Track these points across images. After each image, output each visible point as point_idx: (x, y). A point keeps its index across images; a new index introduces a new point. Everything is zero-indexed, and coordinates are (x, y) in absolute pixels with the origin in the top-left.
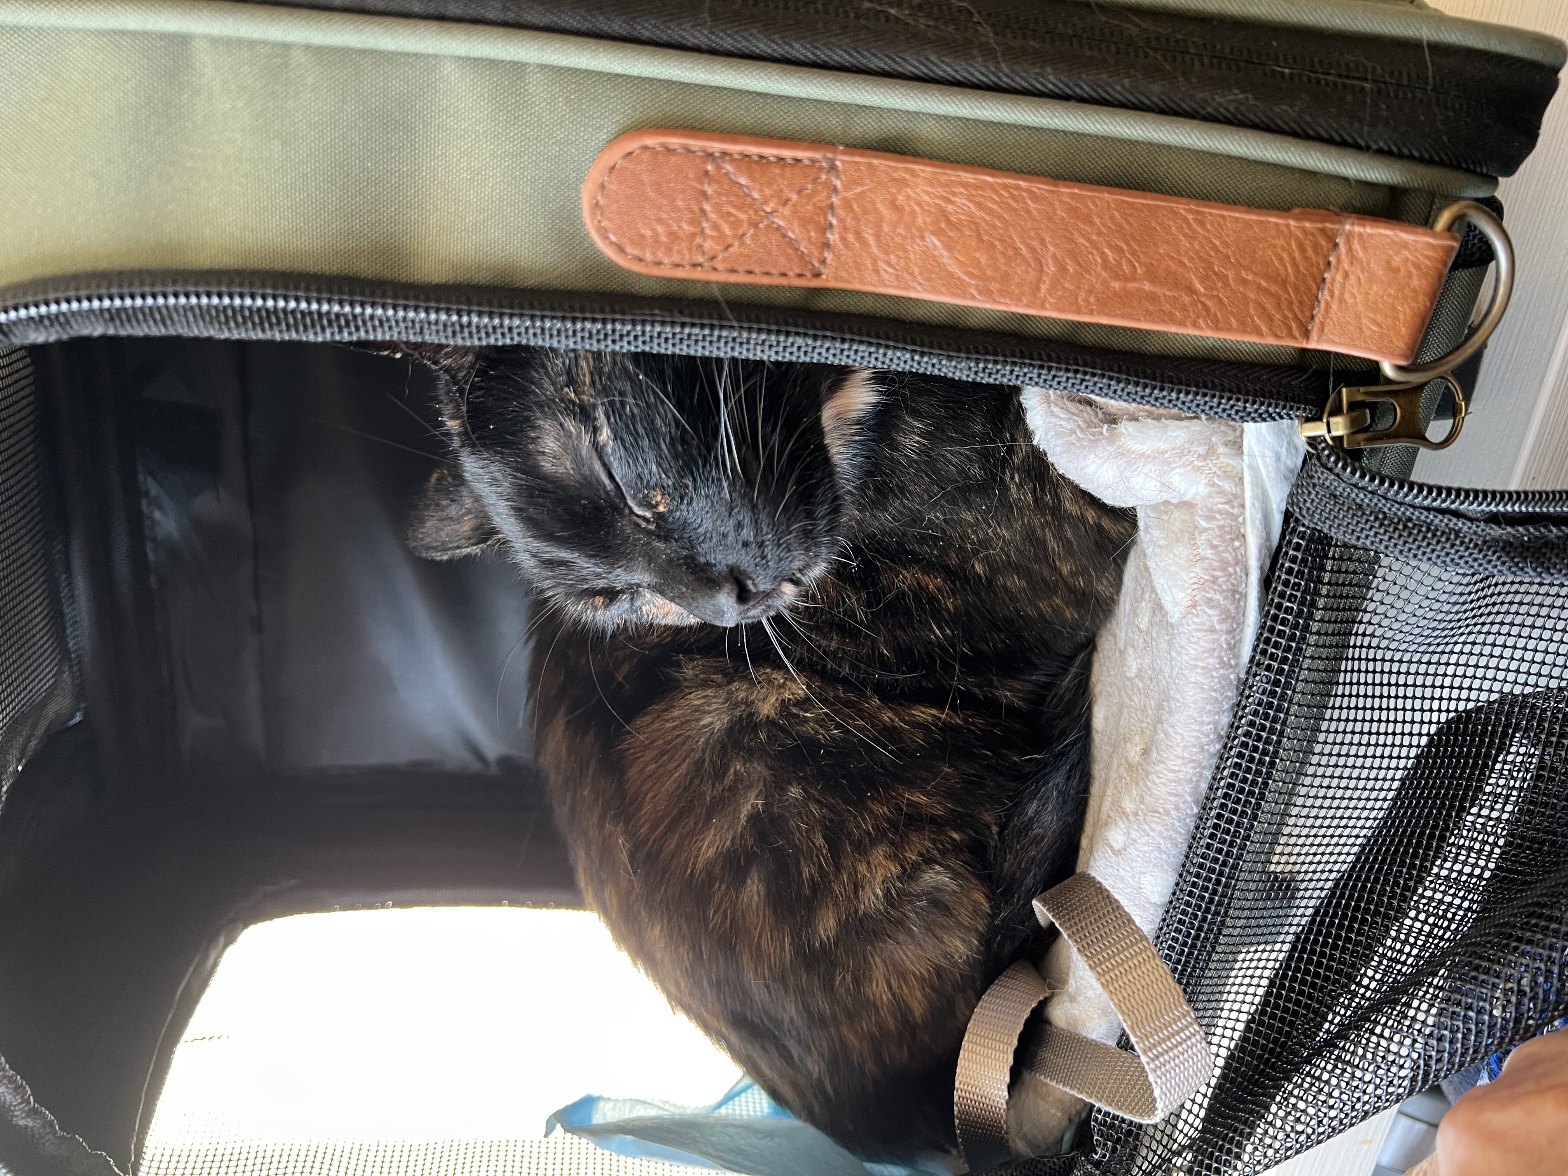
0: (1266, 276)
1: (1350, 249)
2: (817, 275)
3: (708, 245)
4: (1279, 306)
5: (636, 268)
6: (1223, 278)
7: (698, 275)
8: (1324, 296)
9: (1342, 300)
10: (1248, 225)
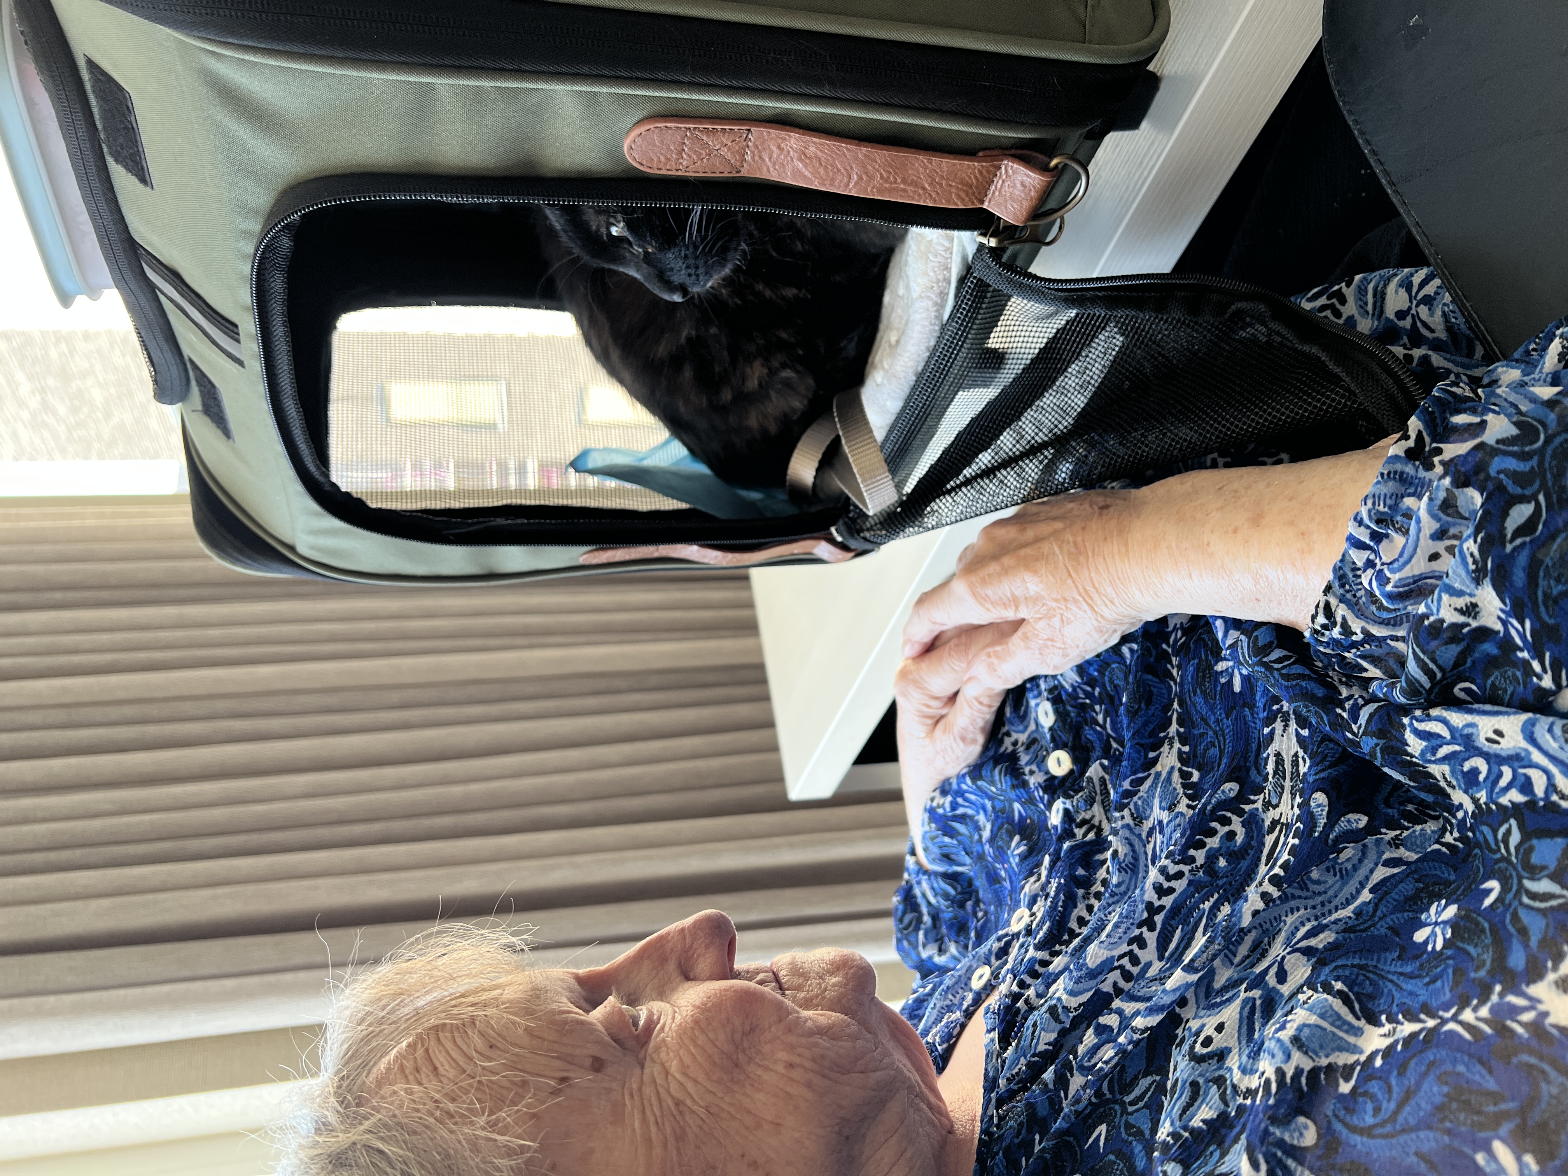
0: (962, 184)
1: (1006, 171)
2: (739, 172)
3: (685, 163)
4: (967, 195)
5: (649, 171)
6: (941, 184)
7: (679, 173)
8: (993, 188)
9: (1000, 192)
10: (954, 165)
